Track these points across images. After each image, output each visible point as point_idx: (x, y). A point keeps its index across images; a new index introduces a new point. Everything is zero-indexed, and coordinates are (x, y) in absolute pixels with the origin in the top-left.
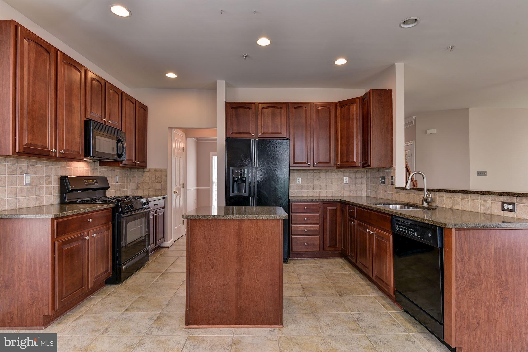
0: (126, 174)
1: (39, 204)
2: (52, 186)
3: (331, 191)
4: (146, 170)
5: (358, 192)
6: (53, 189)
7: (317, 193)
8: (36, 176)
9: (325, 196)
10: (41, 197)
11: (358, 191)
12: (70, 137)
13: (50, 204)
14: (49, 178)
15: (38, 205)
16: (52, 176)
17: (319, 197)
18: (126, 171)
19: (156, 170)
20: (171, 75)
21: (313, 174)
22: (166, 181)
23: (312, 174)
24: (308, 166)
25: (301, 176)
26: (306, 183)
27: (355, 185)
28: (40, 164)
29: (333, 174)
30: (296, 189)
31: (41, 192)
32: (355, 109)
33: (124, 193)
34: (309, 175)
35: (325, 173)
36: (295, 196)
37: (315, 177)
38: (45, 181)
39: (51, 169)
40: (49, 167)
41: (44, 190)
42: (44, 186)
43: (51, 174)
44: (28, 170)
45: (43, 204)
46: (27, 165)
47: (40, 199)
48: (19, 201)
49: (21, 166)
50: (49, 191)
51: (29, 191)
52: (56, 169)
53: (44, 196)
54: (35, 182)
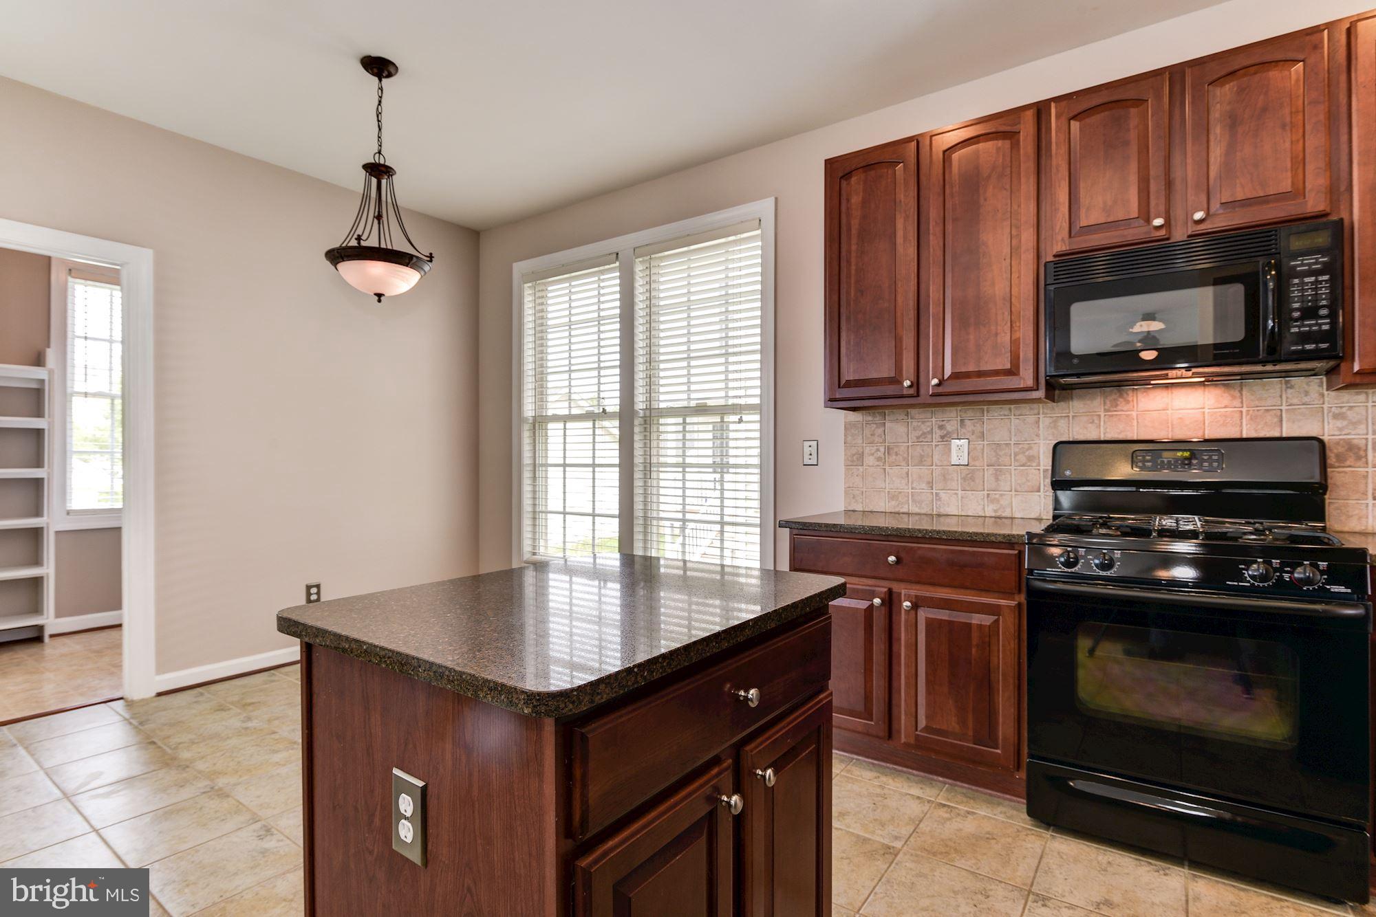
1: (995, 511)
2: (1041, 468)
6: (1045, 477)
8: (986, 443)
10: (1001, 495)
13: (1034, 515)
14: (1030, 448)
15: (993, 515)
16: (1041, 442)
28: (996, 414)
31: (1003, 484)
38: (1016, 455)
39: (1038, 422)
40: (1031, 419)
41: (1013, 480)
42: (1012, 468)
43: (1038, 435)
44: (963, 430)
45: (1007, 513)
46: (959, 418)
47: (998, 501)
48: (940, 499)
49: (943, 423)
50: (1028, 481)
51: (964, 479)
52: (1055, 422)
53: (1013, 493)
54: (983, 457)
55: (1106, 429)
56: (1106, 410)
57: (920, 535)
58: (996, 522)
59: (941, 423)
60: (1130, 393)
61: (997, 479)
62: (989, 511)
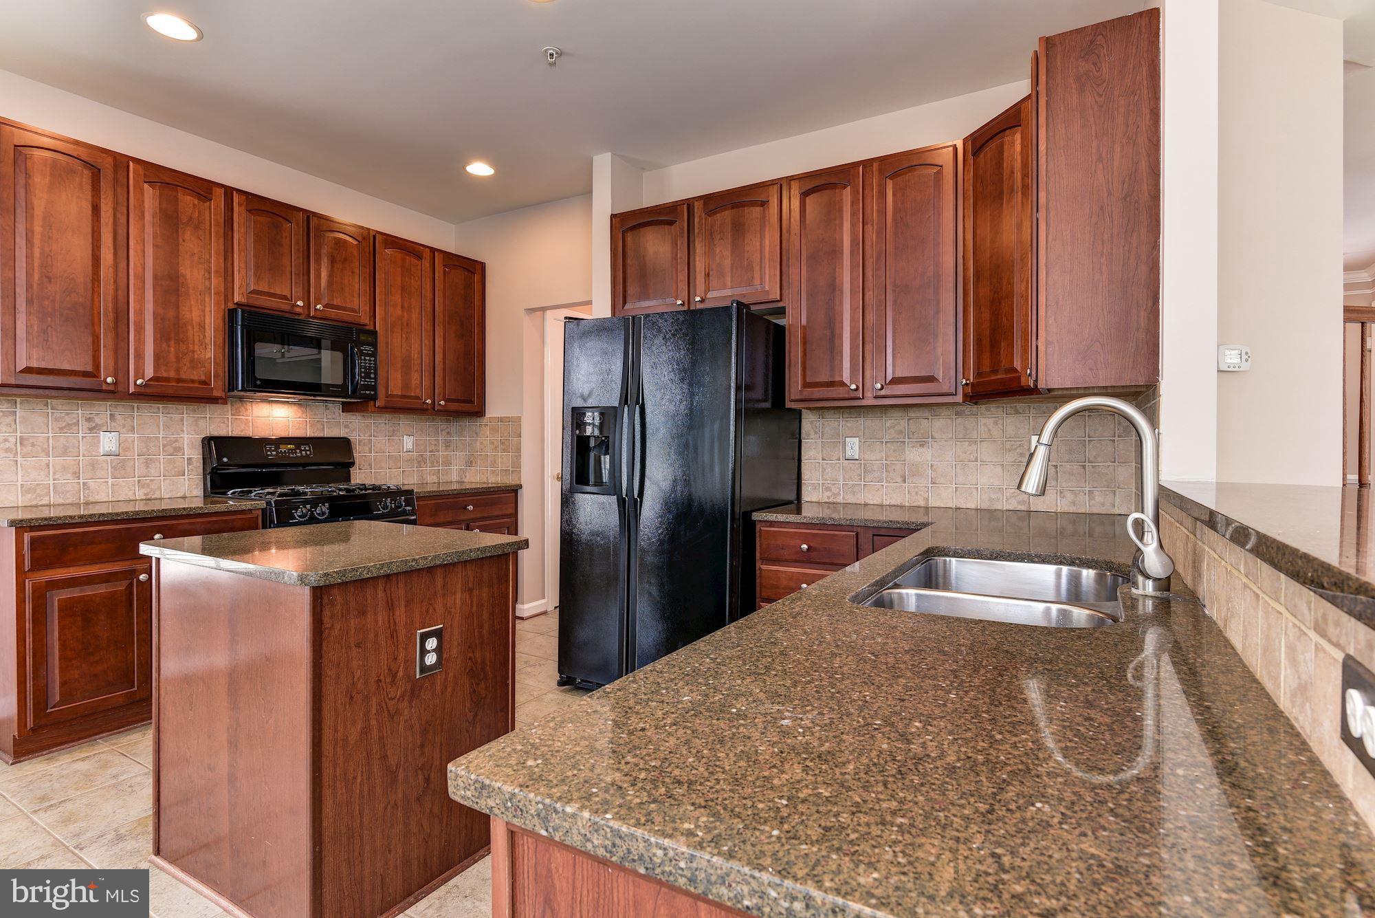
0: (443, 432)
1: (146, 494)
2: (186, 457)
3: (974, 491)
4: (484, 420)
5: (1098, 498)
6: (189, 464)
7: (917, 493)
8: (136, 435)
9: (951, 506)
10: (151, 480)
11: (1096, 493)
12: (172, 349)
13: (179, 495)
14: (176, 441)
15: (144, 497)
16: (186, 436)
17: (927, 509)
18: (442, 425)
19: (501, 420)
20: (480, 169)
21: (903, 424)
22: (520, 449)
23: (899, 424)
24: (853, 395)
25: (861, 433)
26: (878, 458)
27: (1084, 467)
28: (146, 411)
29: (985, 424)
30: (844, 477)
31: (152, 471)
32: (1018, 147)
33: (435, 477)
34: (889, 429)
35: (949, 421)
36: (838, 501)
37: (911, 436)
38: (164, 446)
39: (182, 420)
40: (177, 417)
41: (162, 467)
42: (161, 457)
43: (183, 431)
44: (113, 424)
45: (157, 495)
46: (109, 413)
47: (148, 485)
48: (88, 488)
49: (91, 416)
50: (175, 467)
51: (114, 468)
52: (196, 421)
53: (162, 478)
54: (133, 448)
55: (232, 428)
56: (232, 415)
57: (185, 513)
58: (146, 504)
59: (89, 416)
60: (249, 404)
61: (147, 467)
62: (140, 494)
